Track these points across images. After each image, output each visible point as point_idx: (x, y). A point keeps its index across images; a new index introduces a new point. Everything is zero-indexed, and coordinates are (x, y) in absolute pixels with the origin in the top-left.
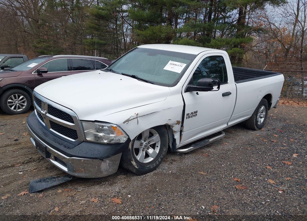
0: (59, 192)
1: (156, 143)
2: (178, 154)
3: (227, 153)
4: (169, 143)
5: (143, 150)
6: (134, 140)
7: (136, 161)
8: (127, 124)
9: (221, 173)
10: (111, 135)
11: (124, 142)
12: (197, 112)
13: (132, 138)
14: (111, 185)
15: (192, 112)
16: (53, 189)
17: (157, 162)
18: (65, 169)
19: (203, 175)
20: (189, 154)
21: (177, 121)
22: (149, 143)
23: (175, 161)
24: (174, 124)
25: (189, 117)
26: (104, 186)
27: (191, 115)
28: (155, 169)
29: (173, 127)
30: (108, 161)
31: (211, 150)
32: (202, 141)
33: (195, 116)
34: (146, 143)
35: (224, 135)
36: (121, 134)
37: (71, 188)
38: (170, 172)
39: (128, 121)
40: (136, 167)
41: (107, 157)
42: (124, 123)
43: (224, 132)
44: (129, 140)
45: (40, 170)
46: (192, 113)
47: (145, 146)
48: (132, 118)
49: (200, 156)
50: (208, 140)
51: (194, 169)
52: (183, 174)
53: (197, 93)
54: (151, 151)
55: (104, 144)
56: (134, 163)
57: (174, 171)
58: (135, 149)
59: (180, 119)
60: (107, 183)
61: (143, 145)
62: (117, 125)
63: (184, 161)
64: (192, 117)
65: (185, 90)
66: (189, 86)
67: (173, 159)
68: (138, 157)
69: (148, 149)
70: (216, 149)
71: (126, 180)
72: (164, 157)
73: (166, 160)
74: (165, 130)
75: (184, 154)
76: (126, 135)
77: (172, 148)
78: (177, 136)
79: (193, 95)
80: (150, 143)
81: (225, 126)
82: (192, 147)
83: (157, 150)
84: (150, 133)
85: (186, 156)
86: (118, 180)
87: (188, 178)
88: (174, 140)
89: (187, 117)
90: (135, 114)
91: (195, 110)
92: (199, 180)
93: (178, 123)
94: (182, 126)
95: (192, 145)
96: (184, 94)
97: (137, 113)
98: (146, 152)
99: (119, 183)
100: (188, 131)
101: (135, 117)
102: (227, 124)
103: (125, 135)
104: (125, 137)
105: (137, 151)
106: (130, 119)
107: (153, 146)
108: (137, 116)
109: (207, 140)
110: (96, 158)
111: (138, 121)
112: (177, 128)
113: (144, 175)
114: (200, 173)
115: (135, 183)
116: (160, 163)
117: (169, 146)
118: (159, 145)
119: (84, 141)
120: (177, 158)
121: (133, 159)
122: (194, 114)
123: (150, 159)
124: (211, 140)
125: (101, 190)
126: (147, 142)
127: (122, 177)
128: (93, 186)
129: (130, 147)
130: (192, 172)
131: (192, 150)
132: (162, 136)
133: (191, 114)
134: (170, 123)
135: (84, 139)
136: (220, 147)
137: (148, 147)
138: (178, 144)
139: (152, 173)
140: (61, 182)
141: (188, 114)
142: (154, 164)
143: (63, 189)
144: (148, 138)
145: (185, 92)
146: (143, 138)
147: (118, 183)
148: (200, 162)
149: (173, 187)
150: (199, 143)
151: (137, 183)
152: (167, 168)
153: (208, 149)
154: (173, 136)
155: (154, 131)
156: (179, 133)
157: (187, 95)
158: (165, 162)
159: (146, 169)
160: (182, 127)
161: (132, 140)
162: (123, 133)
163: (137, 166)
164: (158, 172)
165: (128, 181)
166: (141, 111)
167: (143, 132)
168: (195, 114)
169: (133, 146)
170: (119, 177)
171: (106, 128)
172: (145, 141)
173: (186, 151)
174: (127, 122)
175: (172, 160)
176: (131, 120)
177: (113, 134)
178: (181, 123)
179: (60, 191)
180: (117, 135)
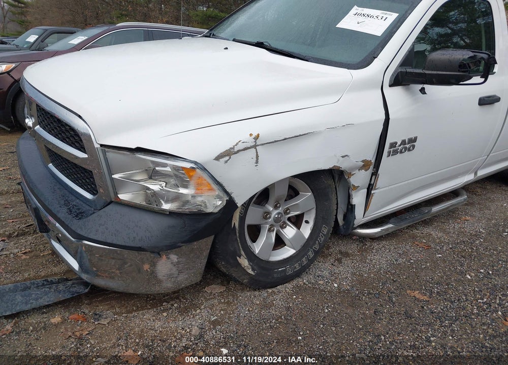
0: (53, 321)
1: (304, 213)
2: (354, 238)
3: (474, 242)
4: (336, 215)
5: (270, 230)
6: (246, 205)
7: (251, 256)
8: (226, 162)
9: (467, 300)
10: (183, 191)
11: (216, 210)
12: (415, 140)
13: (240, 201)
14: (184, 311)
15: (403, 139)
16: (43, 313)
17: (304, 259)
18: (75, 265)
19: (418, 300)
20: (382, 240)
21: (363, 161)
22: (286, 212)
23: (346, 255)
24: (354, 169)
25: (395, 152)
26: (165, 314)
27: (400, 148)
28: (297, 275)
29: (350, 175)
30: (174, 258)
31: (433, 232)
32: (414, 212)
33: (409, 150)
34: (279, 214)
35: (465, 200)
36: (207, 188)
37: (87, 311)
38: (336, 285)
39: (228, 154)
40: (250, 271)
41: (171, 247)
42: (218, 158)
43: (465, 193)
44: (231, 205)
45: (37, 256)
46: (403, 142)
47: (277, 220)
48: (241, 146)
49: (408, 247)
50: (429, 208)
51: (395, 281)
52: (369, 293)
53: (423, 91)
54: (289, 232)
55: (163, 213)
56: (244, 262)
57: (346, 285)
58: (249, 226)
59: (371, 156)
60: (176, 305)
61: (270, 217)
62: (196, 163)
63: (369, 257)
64: (401, 152)
65: (390, 81)
66: (403, 70)
67: (343, 249)
68: (257, 248)
69: (283, 227)
70: (444, 231)
71: (223, 301)
72: (322, 247)
73: (326, 252)
74: (330, 182)
75: (371, 239)
76: (222, 194)
77: (343, 225)
78: (358, 199)
79: (412, 93)
80: (289, 213)
81: (469, 178)
82: (391, 225)
83: (306, 231)
84: (291, 187)
85: (375, 245)
86: (205, 298)
87: (380, 309)
88: (351, 208)
89: (389, 153)
90: (251, 135)
91: (413, 136)
92: (411, 317)
93: (365, 165)
94: (375, 174)
95: (392, 220)
96: (388, 91)
97: (255, 134)
98: (276, 234)
99: (205, 307)
100: (387, 188)
101: (248, 145)
102: (476, 174)
103: (218, 192)
104: (220, 198)
105: (255, 232)
106: (236, 149)
107: (297, 221)
108: (256, 143)
109: (426, 210)
110: (140, 247)
111: (257, 157)
112: (360, 179)
113: (270, 291)
114: (412, 294)
115: (245, 311)
116: (311, 261)
117: (336, 221)
118: (311, 217)
119: (111, 202)
120: (352, 247)
121: (243, 253)
122: (408, 146)
123: (287, 252)
124: (435, 209)
125: (158, 324)
126: (280, 210)
127: (216, 289)
128: (141, 312)
129: (236, 221)
130: (389, 291)
131: (390, 231)
132: (320, 197)
133: (400, 146)
134: (344, 165)
135: (112, 195)
136: (453, 226)
137: (284, 223)
138: (360, 216)
139: (289, 286)
140: (61, 297)
141: (393, 145)
142: (297, 265)
143: (67, 314)
144: (286, 200)
145: (390, 86)
146: (272, 200)
147: (203, 307)
148: (409, 261)
149: (342, 333)
150: (407, 215)
151: (249, 310)
152: (326, 273)
153: (427, 230)
154: (349, 197)
155: (300, 185)
156: (366, 190)
157: (395, 95)
158: (325, 256)
159: (275, 276)
160: (374, 177)
161: (239, 205)
162: (214, 186)
163: (253, 270)
164: (304, 284)
165: (229, 303)
166: (267, 128)
167: (273, 185)
168: (410, 144)
169: (242, 219)
170: (208, 289)
171: (168, 169)
172: (276, 207)
173: (376, 233)
174: (227, 158)
175: (341, 252)
176: (239, 151)
177: (186, 187)
178: (372, 167)
179: (56, 319)
180: (199, 192)
